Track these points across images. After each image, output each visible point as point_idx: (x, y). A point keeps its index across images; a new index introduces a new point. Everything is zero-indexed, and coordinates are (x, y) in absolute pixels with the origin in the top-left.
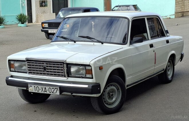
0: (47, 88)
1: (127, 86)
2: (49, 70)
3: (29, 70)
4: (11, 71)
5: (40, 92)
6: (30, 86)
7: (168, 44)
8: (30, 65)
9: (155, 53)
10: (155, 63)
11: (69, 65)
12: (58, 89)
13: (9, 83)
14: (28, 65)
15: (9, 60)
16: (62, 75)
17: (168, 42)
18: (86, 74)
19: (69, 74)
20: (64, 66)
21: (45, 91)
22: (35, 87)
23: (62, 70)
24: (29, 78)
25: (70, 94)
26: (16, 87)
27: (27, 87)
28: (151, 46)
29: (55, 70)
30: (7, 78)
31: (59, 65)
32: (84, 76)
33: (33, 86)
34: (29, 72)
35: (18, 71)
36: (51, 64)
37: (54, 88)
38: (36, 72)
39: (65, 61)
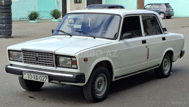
0: (38, 76)
1: (115, 78)
2: (41, 60)
3: (24, 60)
4: (10, 60)
5: (32, 79)
6: (24, 74)
7: (164, 41)
8: (25, 55)
9: (148, 49)
10: (148, 58)
11: (57, 56)
12: (47, 78)
13: (8, 71)
14: (24, 55)
15: (9, 50)
16: (51, 65)
17: (164, 39)
18: (72, 65)
19: (57, 64)
20: (53, 57)
21: (36, 79)
22: (28, 74)
23: (52, 60)
24: (25, 67)
25: (58, 82)
26: (15, 75)
27: (22, 75)
28: (144, 42)
29: (46, 60)
30: (7, 66)
31: (49, 55)
32: (70, 66)
33: (27, 74)
34: (24, 62)
35: (16, 60)
36: (43, 55)
37: (44, 76)
38: (30, 61)
39: (54, 52)
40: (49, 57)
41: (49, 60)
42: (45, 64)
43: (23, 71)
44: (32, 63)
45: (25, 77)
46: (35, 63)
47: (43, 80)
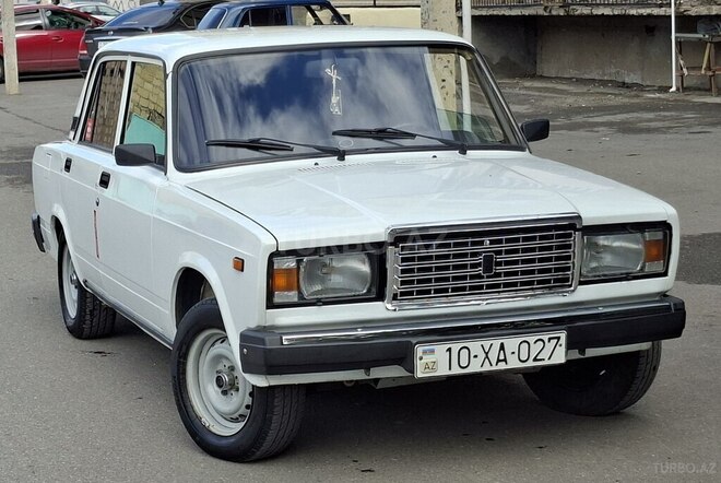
2: (504, 268)
3: (402, 283)
4: (273, 306)
8: (412, 259)
12: (563, 341)
16: (557, 280)
18: (645, 261)
20: (574, 240)
22: (449, 350)
23: (566, 257)
32: (636, 271)
34: (401, 294)
35: (324, 296)
36: (517, 240)
37: (546, 338)
38: (433, 286)
39: (579, 217)
40: (555, 242)
41: (549, 259)
42: (523, 284)
43: (414, 341)
44: (446, 290)
45: (427, 367)
46: (464, 289)
47: (535, 360)
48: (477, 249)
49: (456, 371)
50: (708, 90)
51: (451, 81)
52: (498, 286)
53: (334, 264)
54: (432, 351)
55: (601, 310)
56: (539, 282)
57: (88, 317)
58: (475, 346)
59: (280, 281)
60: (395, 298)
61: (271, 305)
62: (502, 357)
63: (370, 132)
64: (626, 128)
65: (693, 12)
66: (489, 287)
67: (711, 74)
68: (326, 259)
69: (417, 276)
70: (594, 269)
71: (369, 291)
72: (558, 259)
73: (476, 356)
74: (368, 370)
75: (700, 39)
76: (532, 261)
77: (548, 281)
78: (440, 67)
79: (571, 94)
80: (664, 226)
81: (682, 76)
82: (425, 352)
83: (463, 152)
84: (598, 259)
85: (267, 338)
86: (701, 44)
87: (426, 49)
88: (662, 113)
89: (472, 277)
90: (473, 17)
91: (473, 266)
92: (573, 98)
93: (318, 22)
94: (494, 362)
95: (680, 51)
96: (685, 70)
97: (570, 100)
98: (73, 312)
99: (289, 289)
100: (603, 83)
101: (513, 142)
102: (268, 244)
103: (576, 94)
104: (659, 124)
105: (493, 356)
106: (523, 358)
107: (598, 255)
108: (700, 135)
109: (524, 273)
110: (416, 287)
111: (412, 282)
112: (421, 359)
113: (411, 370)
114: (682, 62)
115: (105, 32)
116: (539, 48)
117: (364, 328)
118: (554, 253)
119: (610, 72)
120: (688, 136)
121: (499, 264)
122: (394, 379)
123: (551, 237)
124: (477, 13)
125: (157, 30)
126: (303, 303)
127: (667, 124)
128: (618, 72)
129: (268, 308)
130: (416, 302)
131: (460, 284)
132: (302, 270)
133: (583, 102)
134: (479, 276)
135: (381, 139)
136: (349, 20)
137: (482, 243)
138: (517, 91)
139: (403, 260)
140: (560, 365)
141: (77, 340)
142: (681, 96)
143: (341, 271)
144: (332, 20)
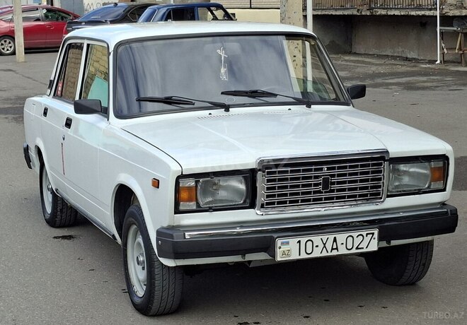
3: (268, 196)
4: (180, 212)
8: (274, 180)
12: (376, 235)
16: (372, 194)
18: (431, 181)
20: (384, 167)
22: (299, 242)
32: (425, 188)
34: (267, 204)
35: (214, 205)
36: (345, 167)
37: (364, 234)
38: (289, 198)
39: (387, 152)
40: (370, 169)
41: (367, 180)
42: (349, 197)
43: (275, 235)
44: (297, 201)
45: (284, 253)
46: (309, 200)
47: (357, 248)
48: (318, 173)
49: (304, 256)
50: (460, 63)
51: (300, 56)
52: (332, 198)
53: (221, 183)
54: (288, 243)
55: (402, 214)
56: (360, 196)
57: (59, 213)
58: (317, 239)
59: (184, 195)
60: (262, 206)
61: (177, 211)
62: (335, 247)
63: (246, 92)
64: (409, 87)
65: (451, 13)
66: (326, 199)
67: (462, 52)
68: (216, 179)
69: (277, 192)
70: (397, 187)
71: (245, 202)
72: (372, 180)
73: (317, 246)
74: (244, 255)
75: (455, 31)
76: (355, 181)
77: (366, 195)
78: (292, 47)
79: (373, 64)
80: (444, 158)
81: (443, 54)
82: (282, 243)
83: (309, 106)
84: (400, 180)
85: (174, 235)
86: (456, 34)
87: (284, 37)
88: (432, 77)
89: (315, 192)
90: (314, 16)
91: (316, 185)
92: (376, 67)
93: (215, 18)
94: (329, 250)
95: (442, 38)
96: (445, 50)
97: (374, 69)
98: (49, 210)
99: (190, 200)
100: (394, 58)
101: (342, 100)
102: (176, 170)
103: (377, 65)
104: (429, 84)
105: (329, 246)
106: (349, 247)
107: (400, 177)
108: (456, 92)
109: (350, 189)
110: (276, 199)
111: (274, 196)
112: (280, 248)
113: (273, 255)
114: (443, 45)
115: (80, 23)
116: (353, 35)
117: (241, 227)
118: (370, 176)
119: (399, 51)
120: (449, 92)
121: (333, 183)
122: (261, 261)
123: (368, 165)
124: (316, 13)
125: (113, 22)
126: (199, 210)
127: (435, 84)
128: (403, 51)
129: (175, 213)
130: (276, 209)
131: (307, 197)
132: (199, 187)
133: (382, 70)
134: (319, 192)
135: (254, 97)
136: (235, 17)
137: (322, 169)
138: (340, 62)
139: (268, 181)
140: (374, 252)
141: (52, 228)
142: (443, 67)
143: (225, 188)
144: (224, 17)
